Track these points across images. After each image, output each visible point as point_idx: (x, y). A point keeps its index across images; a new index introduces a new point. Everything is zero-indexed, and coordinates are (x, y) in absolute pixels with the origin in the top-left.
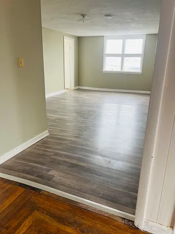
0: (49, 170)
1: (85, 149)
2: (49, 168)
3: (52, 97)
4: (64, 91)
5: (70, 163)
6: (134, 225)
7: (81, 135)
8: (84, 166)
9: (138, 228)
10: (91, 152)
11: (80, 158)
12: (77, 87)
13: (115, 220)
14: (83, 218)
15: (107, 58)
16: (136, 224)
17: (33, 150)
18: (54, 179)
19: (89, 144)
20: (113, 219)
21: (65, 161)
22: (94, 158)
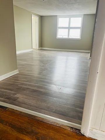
0: (16, 94)
1: (44, 81)
2: (15, 93)
3: (24, 53)
4: (32, 50)
5: (32, 89)
6: (80, 133)
7: (42, 73)
8: (42, 91)
9: (84, 135)
10: (48, 83)
11: (39, 86)
12: (41, 48)
13: (65, 129)
14: (38, 128)
15: (59, 29)
16: (82, 132)
17: (5, 82)
18: (19, 100)
19: (46, 78)
20: (63, 128)
21: (28, 88)
22: (50, 86)
